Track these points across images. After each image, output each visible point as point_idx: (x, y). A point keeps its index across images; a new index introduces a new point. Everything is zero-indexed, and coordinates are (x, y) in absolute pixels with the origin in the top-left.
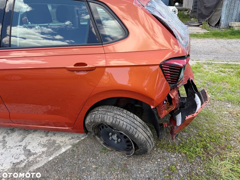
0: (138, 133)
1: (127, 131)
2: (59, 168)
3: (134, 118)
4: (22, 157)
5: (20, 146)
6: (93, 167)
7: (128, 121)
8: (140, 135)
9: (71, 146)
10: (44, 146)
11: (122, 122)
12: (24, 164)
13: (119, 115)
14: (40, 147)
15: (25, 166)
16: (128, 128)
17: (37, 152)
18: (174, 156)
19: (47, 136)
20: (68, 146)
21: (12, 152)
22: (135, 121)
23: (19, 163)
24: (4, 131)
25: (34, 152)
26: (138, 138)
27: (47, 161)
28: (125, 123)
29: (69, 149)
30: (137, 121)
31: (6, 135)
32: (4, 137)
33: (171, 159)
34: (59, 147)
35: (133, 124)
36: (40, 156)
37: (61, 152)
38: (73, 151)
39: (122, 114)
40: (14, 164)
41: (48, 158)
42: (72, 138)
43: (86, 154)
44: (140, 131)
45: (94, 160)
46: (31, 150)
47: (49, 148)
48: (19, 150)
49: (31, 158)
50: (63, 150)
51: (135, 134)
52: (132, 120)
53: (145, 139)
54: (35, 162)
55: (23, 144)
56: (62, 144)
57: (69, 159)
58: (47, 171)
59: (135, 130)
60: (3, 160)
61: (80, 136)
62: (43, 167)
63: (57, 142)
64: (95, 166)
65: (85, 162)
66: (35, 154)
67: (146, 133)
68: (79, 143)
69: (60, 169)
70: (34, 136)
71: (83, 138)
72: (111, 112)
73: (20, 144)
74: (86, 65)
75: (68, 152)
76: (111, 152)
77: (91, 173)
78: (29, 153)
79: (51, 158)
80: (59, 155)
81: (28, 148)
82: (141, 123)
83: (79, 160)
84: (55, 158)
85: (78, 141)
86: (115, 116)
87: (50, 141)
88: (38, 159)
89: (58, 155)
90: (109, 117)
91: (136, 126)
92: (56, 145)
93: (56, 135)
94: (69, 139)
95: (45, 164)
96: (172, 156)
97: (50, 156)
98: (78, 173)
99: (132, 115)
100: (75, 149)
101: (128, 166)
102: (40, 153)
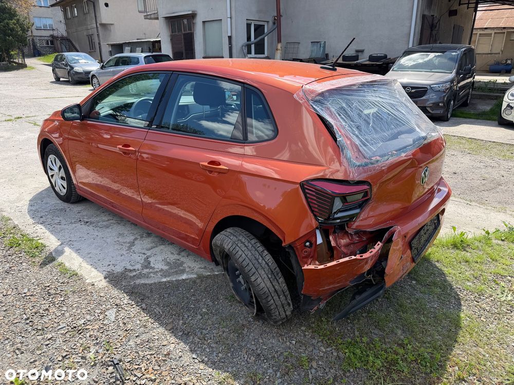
0: (257, 275)
1: (243, 267)
2: (167, 294)
3: (260, 254)
4: (138, 266)
5: (144, 254)
6: (204, 310)
7: (250, 254)
8: (259, 280)
9: (195, 276)
10: (168, 264)
11: (240, 253)
12: (134, 273)
13: (242, 243)
14: (163, 263)
15: (134, 276)
16: (245, 263)
17: (156, 267)
18: (324, 350)
19: (179, 254)
20: (193, 275)
21: (132, 257)
22: (261, 258)
23: (131, 271)
24: (139, 232)
25: (153, 266)
26: (255, 284)
27: (159, 280)
28: (243, 255)
29: (191, 279)
30: (263, 259)
31: (139, 237)
32: (136, 239)
33: (314, 351)
34: (183, 272)
35: (254, 262)
36: (156, 273)
37: (180, 278)
38: (194, 282)
39: (246, 243)
40: (126, 269)
41: (162, 278)
42: (205, 268)
43: (206, 293)
44: (261, 275)
45: (211, 304)
46: (151, 263)
47: (171, 268)
48: (141, 258)
49: (145, 271)
50: (184, 277)
51: (252, 276)
52: (257, 255)
53: (266, 289)
54: (147, 276)
55: (149, 253)
56: (187, 270)
57: (184, 289)
58: (151, 292)
59: (254, 270)
60: (119, 262)
61: (216, 270)
62: (151, 285)
63: (185, 265)
64: (206, 310)
65: (198, 301)
66: (153, 268)
67: (271, 282)
68: (207, 277)
69: (166, 296)
70: (166, 249)
71: (216, 273)
72: (235, 236)
73: (146, 252)
74: (220, 165)
75: (188, 281)
76: (238, 305)
77: (196, 315)
78: (147, 264)
79: (164, 280)
80: (176, 280)
81: (149, 259)
82: (268, 265)
83: (193, 295)
84: (169, 282)
85: (209, 274)
86: (237, 243)
87: (177, 261)
88: (152, 275)
89: (174, 279)
90: (230, 240)
91: (257, 265)
92: (180, 268)
93: (190, 257)
94: (200, 268)
95: (155, 283)
96: (322, 348)
97: (165, 276)
98: (182, 308)
99: (261, 249)
100: (198, 281)
101: (245, 329)
102: (158, 270)
